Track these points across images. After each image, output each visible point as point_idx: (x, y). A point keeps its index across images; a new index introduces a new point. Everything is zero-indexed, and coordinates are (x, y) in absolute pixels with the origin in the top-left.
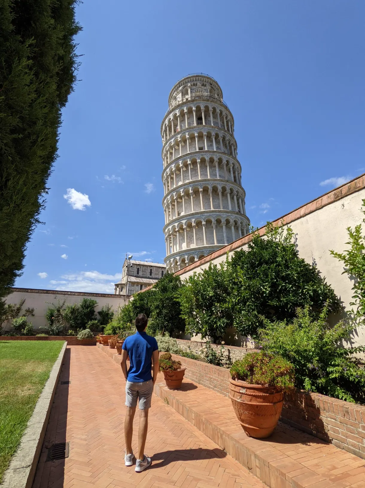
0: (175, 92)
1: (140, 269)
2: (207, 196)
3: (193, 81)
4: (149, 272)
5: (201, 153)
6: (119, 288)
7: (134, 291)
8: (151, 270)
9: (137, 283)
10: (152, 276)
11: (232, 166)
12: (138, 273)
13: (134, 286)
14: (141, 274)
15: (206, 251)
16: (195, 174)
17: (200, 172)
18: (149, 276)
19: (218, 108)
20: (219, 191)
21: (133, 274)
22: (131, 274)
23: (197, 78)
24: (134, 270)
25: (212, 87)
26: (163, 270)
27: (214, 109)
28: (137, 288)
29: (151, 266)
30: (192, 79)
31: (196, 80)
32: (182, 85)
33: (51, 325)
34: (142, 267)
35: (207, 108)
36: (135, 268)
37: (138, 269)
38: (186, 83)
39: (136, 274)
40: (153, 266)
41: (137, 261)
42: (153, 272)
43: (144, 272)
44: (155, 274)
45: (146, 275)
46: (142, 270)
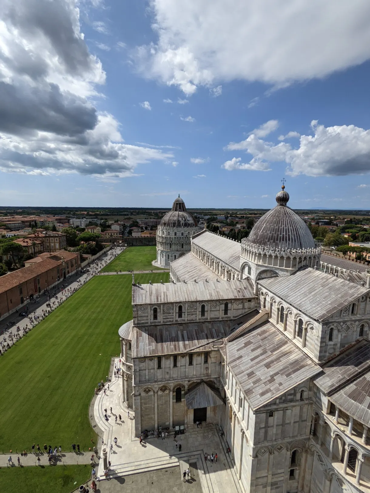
1: (158, 310)
4: (177, 311)
6: (126, 345)
7: (147, 370)
8: (180, 307)
10: (183, 318)
12: (155, 317)
13: (145, 362)
14: (160, 318)
18: (177, 318)
21: (146, 321)
22: (142, 321)
24: (148, 313)
26: (203, 304)
28: (151, 363)
29: (181, 302)
34: (162, 307)
36: (149, 310)
37: (155, 310)
39: (152, 320)
40: (183, 302)
42: (184, 311)
43: (167, 313)
44: (189, 314)
45: (171, 318)
46: (162, 311)
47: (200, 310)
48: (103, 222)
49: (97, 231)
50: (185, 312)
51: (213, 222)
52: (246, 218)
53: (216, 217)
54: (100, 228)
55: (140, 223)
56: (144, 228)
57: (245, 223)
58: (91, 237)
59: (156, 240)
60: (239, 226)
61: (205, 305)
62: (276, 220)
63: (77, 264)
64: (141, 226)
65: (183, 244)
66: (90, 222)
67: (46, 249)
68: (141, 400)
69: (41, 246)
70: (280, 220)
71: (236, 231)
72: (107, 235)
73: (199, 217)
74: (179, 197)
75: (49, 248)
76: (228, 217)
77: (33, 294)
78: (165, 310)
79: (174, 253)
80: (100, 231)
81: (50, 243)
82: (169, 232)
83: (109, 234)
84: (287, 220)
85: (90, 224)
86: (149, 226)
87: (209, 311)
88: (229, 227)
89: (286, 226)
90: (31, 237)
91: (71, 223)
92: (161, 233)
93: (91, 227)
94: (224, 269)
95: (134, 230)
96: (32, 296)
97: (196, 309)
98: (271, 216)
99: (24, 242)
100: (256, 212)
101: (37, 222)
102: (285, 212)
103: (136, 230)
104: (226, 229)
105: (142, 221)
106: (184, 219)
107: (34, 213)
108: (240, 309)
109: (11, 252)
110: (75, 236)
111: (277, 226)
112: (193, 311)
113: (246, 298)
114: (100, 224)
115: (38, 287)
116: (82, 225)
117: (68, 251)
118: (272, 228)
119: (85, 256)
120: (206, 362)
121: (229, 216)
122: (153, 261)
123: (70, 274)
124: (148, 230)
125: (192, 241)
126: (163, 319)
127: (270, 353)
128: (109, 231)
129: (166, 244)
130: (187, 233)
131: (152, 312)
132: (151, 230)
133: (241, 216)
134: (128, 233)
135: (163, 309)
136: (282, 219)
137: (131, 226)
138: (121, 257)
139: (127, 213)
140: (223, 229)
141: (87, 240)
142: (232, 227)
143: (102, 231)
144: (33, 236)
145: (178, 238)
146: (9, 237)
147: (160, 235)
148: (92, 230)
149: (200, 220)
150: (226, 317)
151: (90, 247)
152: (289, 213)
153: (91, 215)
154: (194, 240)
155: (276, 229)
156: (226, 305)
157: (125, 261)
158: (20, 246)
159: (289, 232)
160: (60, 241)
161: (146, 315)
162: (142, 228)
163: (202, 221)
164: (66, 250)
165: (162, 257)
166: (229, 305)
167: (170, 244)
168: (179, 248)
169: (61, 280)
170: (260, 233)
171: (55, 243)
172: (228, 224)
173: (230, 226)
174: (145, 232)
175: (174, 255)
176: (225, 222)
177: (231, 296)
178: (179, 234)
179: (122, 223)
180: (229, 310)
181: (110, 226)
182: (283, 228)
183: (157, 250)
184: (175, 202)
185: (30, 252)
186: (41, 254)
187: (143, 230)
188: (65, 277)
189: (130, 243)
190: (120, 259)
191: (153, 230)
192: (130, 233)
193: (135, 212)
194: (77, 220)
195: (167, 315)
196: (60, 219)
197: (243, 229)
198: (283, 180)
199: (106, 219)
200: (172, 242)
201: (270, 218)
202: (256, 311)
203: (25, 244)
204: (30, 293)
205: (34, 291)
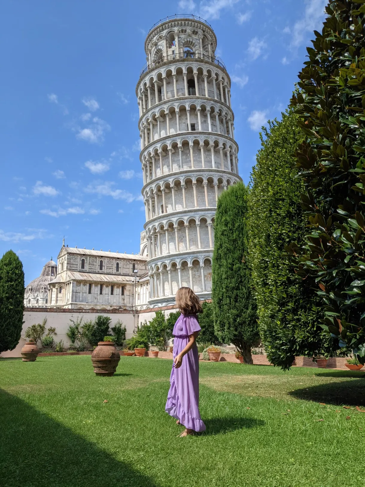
0: (156, 35)
1: (85, 261)
2: (200, 188)
3: (181, 25)
4: (99, 264)
5: (195, 134)
6: (57, 289)
7: (81, 293)
8: (101, 262)
9: (85, 282)
10: (103, 271)
11: (229, 151)
12: (83, 267)
13: (80, 285)
14: (87, 267)
15: (201, 256)
16: (186, 159)
17: (194, 157)
18: (99, 270)
19: (213, 71)
20: (214, 183)
21: (76, 268)
22: (73, 268)
23: (187, 22)
24: (77, 262)
25: (204, 35)
26: (117, 262)
27: (209, 72)
28: (84, 288)
29: (102, 257)
30: (180, 22)
31: (185, 25)
32: (166, 29)
33: (73, 342)
34: (88, 258)
35: (200, 71)
36: (79, 260)
37: (83, 261)
38: (172, 27)
39: (81, 269)
40: (104, 257)
41: (79, 249)
42: (104, 265)
43: (92, 265)
44: (108, 268)
45: (94, 269)
46: (88, 262)
47: (116, 266)
61: (119, 263)
78: (91, 262)
87: (122, 268)
97: (113, 265)
108: (143, 270)
112: (110, 266)
120: (123, 294)
126: (89, 269)
131: (81, 261)
150: (134, 274)
156: (134, 264)
161: (76, 263)
166: (136, 264)
177: (137, 259)
195: (92, 266)
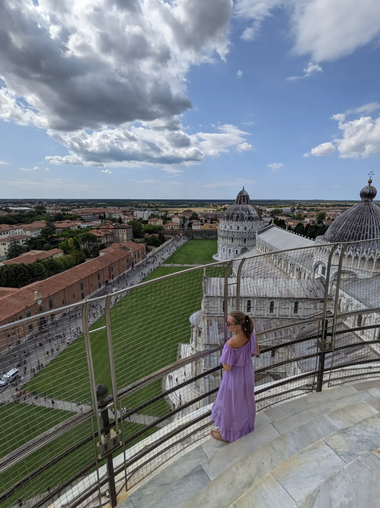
1: (228, 303)
4: (246, 305)
6: (196, 331)
8: (249, 302)
10: (251, 313)
22: (213, 312)
26: (272, 301)
34: (231, 299)
36: (219, 303)
39: (221, 312)
44: (258, 309)
47: (269, 306)
48: (164, 215)
49: (160, 222)
50: (253, 307)
51: (277, 215)
52: (316, 211)
53: (281, 210)
54: (162, 221)
55: (200, 215)
56: (203, 221)
57: (315, 216)
58: (155, 229)
59: (218, 233)
60: (307, 220)
61: (275, 302)
62: (359, 217)
63: (143, 255)
64: (200, 219)
65: (245, 239)
66: (152, 215)
67: (115, 240)
68: (209, 382)
69: (112, 237)
70: (364, 217)
71: (305, 226)
72: (168, 228)
73: (261, 209)
74: (243, 189)
75: (118, 239)
76: (294, 209)
77: (107, 280)
78: (235, 303)
79: (235, 248)
80: (162, 223)
81: (118, 234)
82: (231, 226)
83: (170, 227)
84: (372, 218)
85: (152, 216)
86: (209, 219)
87: (278, 308)
88: (295, 221)
89: (370, 225)
90: (103, 228)
91: (135, 215)
92: (223, 227)
93: (154, 219)
94: (294, 267)
95: (194, 223)
96: (107, 281)
97: (265, 305)
98: (353, 214)
99: (98, 233)
100: (328, 204)
101: (105, 214)
102: (370, 209)
103: (196, 223)
104: (292, 223)
105: (202, 214)
106: (247, 213)
107: (101, 205)
108: (311, 309)
109: (87, 241)
110: (140, 228)
111: (359, 224)
112: (261, 306)
113: (318, 298)
114: (162, 217)
115: (112, 274)
116: (144, 218)
117: (136, 242)
118: (354, 226)
119: (149, 247)
121: (296, 208)
122: (213, 255)
123: (137, 264)
124: (208, 223)
125: (258, 237)
127: (344, 355)
128: (170, 224)
129: (227, 239)
130: (251, 227)
131: (222, 304)
132: (211, 223)
133: (311, 209)
134: (188, 226)
135: (232, 303)
136: (366, 216)
137: (191, 219)
138: (182, 250)
139: (186, 205)
140: (289, 223)
141: (150, 232)
142: (299, 221)
143: (164, 223)
144: (105, 227)
145: (240, 232)
146: (84, 228)
147: (222, 229)
148: (155, 222)
149: (263, 212)
150: (295, 316)
151: (154, 239)
152: (376, 210)
153: (152, 207)
154: (260, 235)
155: (358, 228)
156: (296, 304)
157: (186, 254)
158: (95, 236)
159: (374, 231)
160: (127, 232)
161: (216, 306)
162: (202, 221)
163: (265, 214)
164: (133, 241)
165: (223, 252)
166: (300, 304)
167: (232, 238)
168: (241, 243)
169: (130, 269)
170: (339, 231)
171: (123, 234)
172: (294, 218)
173: (297, 220)
174: (205, 225)
175: (235, 249)
176: (291, 215)
177: (302, 295)
178: (241, 229)
179: (182, 215)
180: (299, 309)
181: (171, 218)
182: (367, 227)
183: (218, 244)
184: (239, 194)
185: (103, 242)
186: (112, 245)
187: (203, 223)
188: (133, 267)
189: (190, 236)
190: (181, 251)
191: (213, 223)
192: (190, 225)
193: (194, 204)
194: (140, 212)
196: (125, 212)
197: (313, 223)
198: (370, 173)
199: (167, 211)
200: (234, 236)
201: (352, 216)
202: (329, 312)
203: (98, 235)
204: (106, 279)
205: (109, 277)
